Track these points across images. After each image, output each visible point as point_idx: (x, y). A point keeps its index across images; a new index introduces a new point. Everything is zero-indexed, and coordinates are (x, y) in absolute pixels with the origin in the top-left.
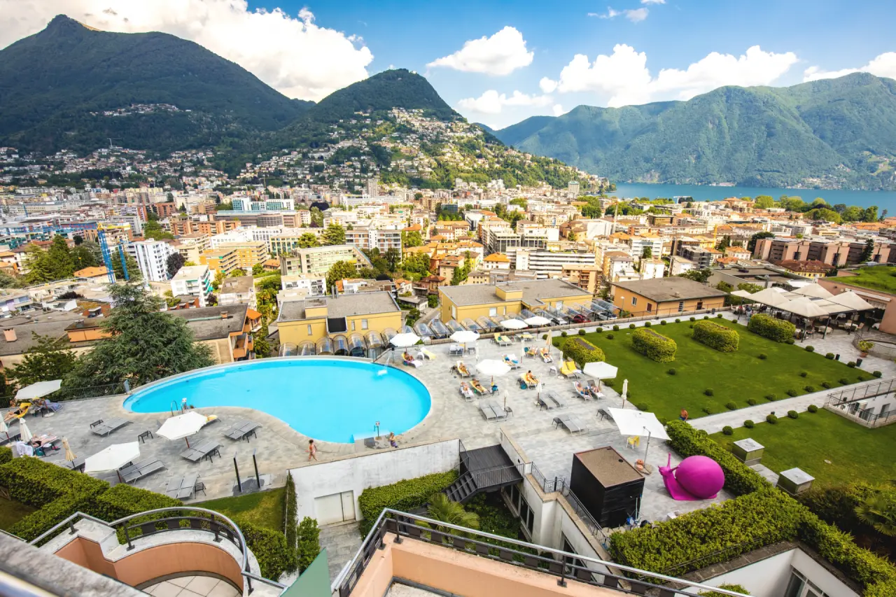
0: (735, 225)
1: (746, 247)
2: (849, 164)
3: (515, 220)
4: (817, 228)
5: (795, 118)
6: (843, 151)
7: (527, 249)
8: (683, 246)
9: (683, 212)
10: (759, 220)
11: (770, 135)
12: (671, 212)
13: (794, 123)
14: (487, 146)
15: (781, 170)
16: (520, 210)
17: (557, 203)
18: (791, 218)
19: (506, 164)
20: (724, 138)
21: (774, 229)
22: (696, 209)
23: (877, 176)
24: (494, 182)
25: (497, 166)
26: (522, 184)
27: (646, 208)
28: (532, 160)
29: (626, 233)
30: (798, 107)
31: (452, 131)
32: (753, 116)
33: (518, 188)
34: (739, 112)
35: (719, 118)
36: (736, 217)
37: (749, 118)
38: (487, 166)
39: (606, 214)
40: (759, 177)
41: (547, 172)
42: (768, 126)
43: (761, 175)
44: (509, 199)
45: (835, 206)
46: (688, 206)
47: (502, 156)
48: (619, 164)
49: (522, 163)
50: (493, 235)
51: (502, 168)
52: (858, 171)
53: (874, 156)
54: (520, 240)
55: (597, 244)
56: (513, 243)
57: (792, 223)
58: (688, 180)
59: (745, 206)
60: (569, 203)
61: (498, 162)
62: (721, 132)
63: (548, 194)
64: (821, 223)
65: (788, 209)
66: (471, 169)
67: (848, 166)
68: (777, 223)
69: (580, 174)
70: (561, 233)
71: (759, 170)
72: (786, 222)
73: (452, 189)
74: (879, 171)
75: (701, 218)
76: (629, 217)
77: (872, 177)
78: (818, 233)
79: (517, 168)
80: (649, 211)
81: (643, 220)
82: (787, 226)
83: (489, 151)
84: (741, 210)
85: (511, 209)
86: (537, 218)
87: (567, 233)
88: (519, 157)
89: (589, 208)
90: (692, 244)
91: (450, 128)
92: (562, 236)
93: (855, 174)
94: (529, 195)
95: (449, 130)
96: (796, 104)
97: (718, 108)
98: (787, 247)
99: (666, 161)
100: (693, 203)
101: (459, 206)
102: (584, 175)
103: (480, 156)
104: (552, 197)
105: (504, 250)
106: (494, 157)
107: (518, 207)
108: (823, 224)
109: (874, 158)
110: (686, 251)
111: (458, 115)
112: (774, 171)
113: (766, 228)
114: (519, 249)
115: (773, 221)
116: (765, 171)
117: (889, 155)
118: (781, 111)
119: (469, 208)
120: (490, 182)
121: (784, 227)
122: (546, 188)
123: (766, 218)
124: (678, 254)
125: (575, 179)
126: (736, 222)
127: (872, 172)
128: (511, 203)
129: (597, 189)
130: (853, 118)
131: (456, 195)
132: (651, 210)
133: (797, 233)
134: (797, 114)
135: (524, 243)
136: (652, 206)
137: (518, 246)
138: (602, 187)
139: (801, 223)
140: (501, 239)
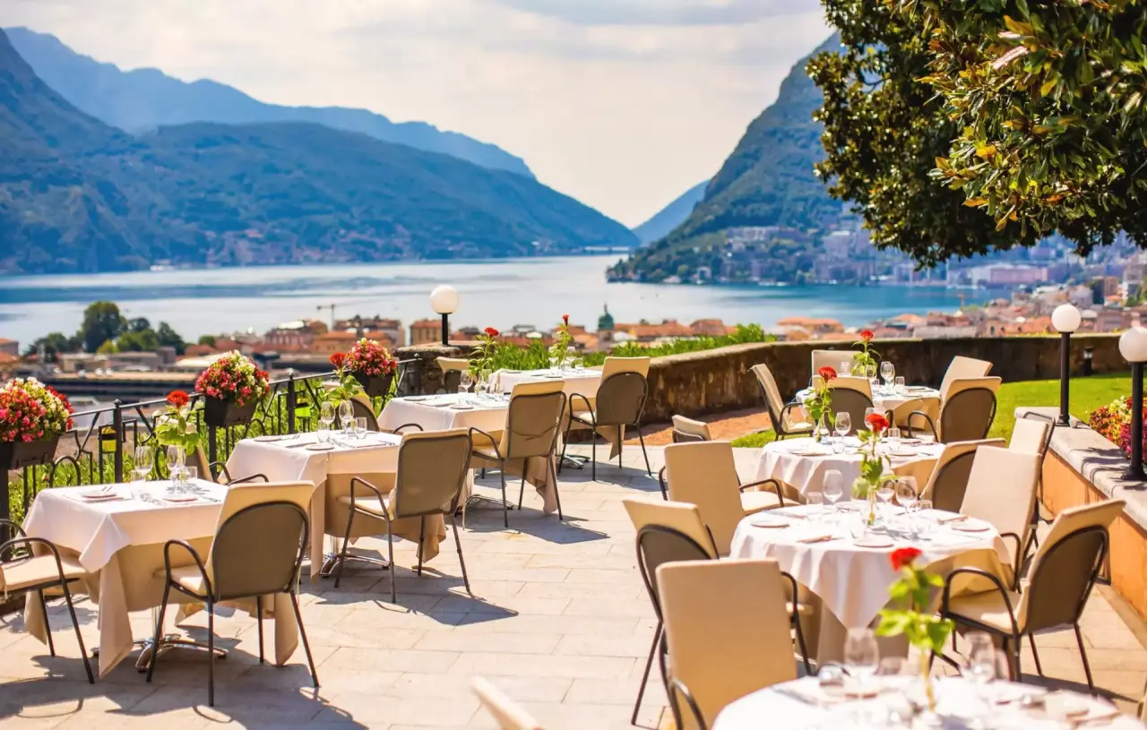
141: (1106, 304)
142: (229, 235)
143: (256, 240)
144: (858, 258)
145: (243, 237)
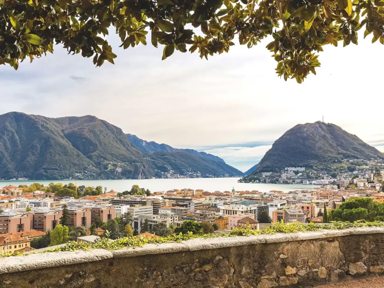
2: (95, 165)
5: (61, 136)
6: (90, 157)
13: (61, 140)
15: (58, 168)
20: (17, 146)
23: (109, 171)
30: (63, 131)
34: (24, 130)
35: (12, 132)
42: (46, 140)
52: (100, 168)
53: (105, 160)
62: (14, 142)
67: (94, 166)
74: (109, 169)
77: (106, 172)
93: (99, 171)
96: (61, 129)
97: (11, 125)
109: (106, 162)
112: (54, 169)
116: (49, 169)
117: (112, 160)
118: (52, 132)
127: (106, 169)
130: (92, 139)
134: (62, 134)
141: (341, 189)
142: (166, 173)
143: (171, 174)
144: (288, 179)
145: (169, 173)
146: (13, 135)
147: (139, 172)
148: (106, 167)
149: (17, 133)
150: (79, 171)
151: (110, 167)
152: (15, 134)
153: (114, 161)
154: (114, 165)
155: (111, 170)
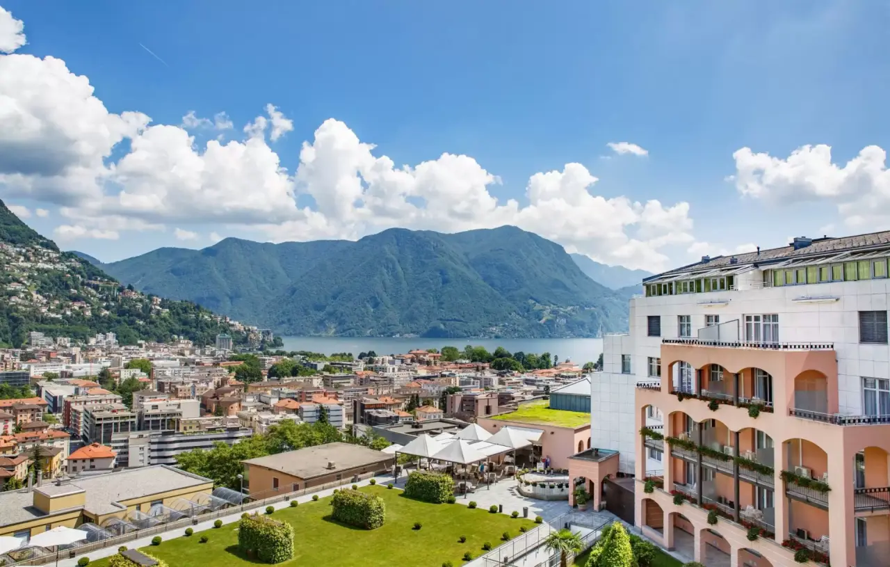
0: (423, 381)
1: (437, 406)
2: (520, 312)
3: (127, 391)
4: (503, 379)
5: (465, 264)
6: (512, 300)
7: (146, 434)
8: (366, 411)
9: (365, 369)
10: (447, 373)
11: (445, 282)
12: (350, 369)
13: (464, 269)
14: (89, 285)
15: (462, 319)
16: (141, 376)
17: (198, 364)
18: (477, 370)
19: (121, 312)
20: (400, 283)
21: (462, 383)
22: (379, 365)
23: (545, 324)
24: (100, 336)
25: (105, 313)
26: (147, 340)
27: (320, 366)
28: (162, 306)
29: (296, 399)
30: (466, 254)
31: (27, 259)
32: (426, 261)
33: (140, 346)
34: (410, 257)
35: (392, 261)
36: (423, 372)
37: (423, 263)
38: (88, 313)
39: (269, 377)
40: (442, 326)
41: (185, 323)
42: (442, 273)
43: (444, 324)
44: (124, 361)
45: (516, 354)
46: (371, 361)
47: (114, 299)
48: (284, 313)
49: (147, 309)
50: (89, 416)
51: (115, 317)
52: (529, 319)
53: (537, 304)
54: (136, 420)
55: (256, 418)
56: (124, 427)
57: (479, 375)
58: (369, 332)
59: (432, 359)
60: (216, 365)
61: (107, 308)
62: (396, 277)
63: (187, 353)
64: (505, 373)
65: (474, 360)
66: (59, 316)
67: (519, 314)
68: (465, 375)
69: (233, 325)
70: (203, 406)
71: (441, 319)
72: (473, 374)
73: (24, 348)
74: (544, 319)
75: (386, 374)
76: (300, 379)
77: (540, 325)
78: (504, 384)
79: (139, 316)
80: (324, 370)
81: (317, 382)
82: (474, 378)
83: (93, 291)
84: (428, 363)
85: (125, 375)
86: (167, 388)
87: (213, 405)
88: (141, 301)
89: (245, 369)
90: (376, 407)
91: (25, 256)
92: (205, 408)
93: (527, 323)
94: (157, 355)
95: (22, 258)
96: (464, 251)
97: (390, 250)
98: (477, 401)
99: (341, 309)
100: (376, 359)
101: (32, 374)
102: (238, 326)
103: (75, 299)
104: (192, 357)
105: (108, 440)
106: (101, 299)
107: (138, 371)
108: (508, 374)
109: (538, 307)
110: (370, 416)
111: (41, 237)
112: (455, 320)
113: (455, 383)
114: (133, 435)
115: (461, 374)
116: (448, 320)
117: (548, 303)
118: (451, 258)
119: (50, 377)
120: (93, 336)
121: (472, 380)
122: (184, 344)
123: (453, 371)
124: (362, 422)
125: (225, 331)
126: (424, 378)
127: (540, 320)
128: (127, 367)
129: (257, 345)
130: (514, 267)
131: (26, 357)
132: (327, 369)
133: (486, 384)
134: (466, 261)
135: (143, 424)
136: (328, 363)
137: (133, 429)
138: (263, 341)
139: (488, 374)
140: (103, 422)
146: (394, 265)
147: (597, 325)
148: (539, 316)
149: (399, 262)
150: (494, 324)
151: (547, 316)
152: (397, 263)
153: (552, 306)
154: (553, 312)
155: (548, 320)
